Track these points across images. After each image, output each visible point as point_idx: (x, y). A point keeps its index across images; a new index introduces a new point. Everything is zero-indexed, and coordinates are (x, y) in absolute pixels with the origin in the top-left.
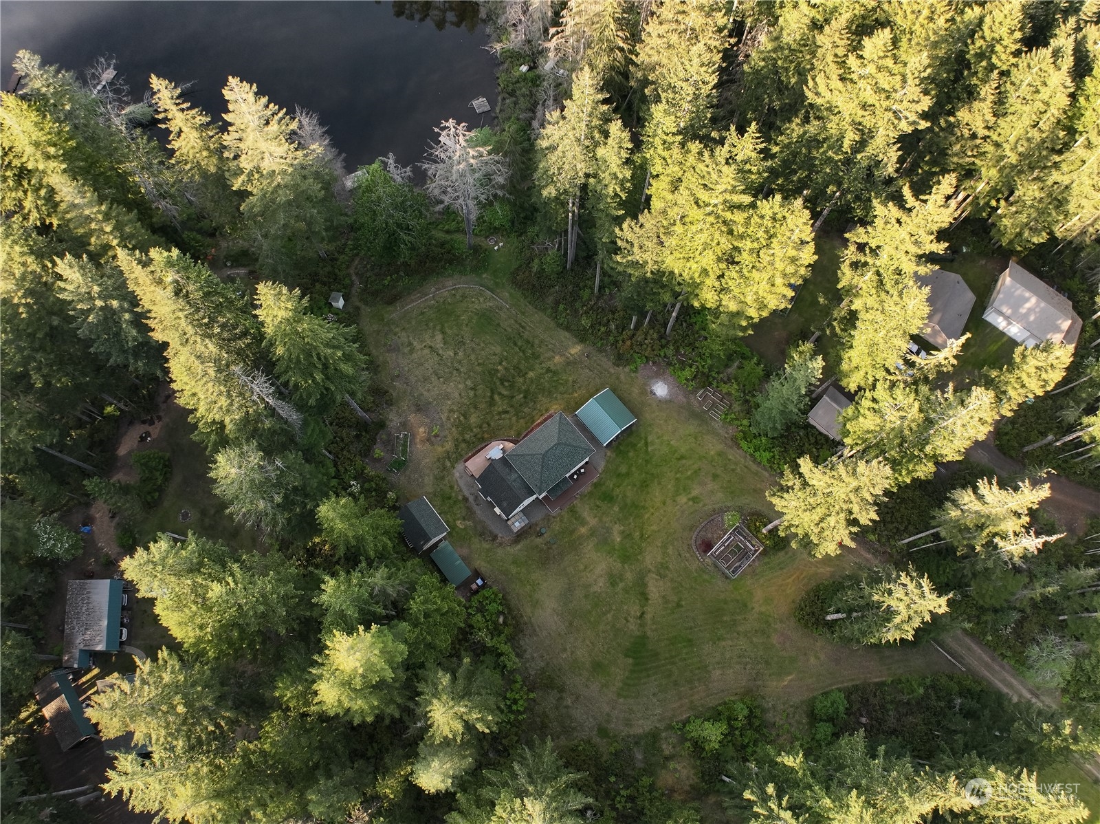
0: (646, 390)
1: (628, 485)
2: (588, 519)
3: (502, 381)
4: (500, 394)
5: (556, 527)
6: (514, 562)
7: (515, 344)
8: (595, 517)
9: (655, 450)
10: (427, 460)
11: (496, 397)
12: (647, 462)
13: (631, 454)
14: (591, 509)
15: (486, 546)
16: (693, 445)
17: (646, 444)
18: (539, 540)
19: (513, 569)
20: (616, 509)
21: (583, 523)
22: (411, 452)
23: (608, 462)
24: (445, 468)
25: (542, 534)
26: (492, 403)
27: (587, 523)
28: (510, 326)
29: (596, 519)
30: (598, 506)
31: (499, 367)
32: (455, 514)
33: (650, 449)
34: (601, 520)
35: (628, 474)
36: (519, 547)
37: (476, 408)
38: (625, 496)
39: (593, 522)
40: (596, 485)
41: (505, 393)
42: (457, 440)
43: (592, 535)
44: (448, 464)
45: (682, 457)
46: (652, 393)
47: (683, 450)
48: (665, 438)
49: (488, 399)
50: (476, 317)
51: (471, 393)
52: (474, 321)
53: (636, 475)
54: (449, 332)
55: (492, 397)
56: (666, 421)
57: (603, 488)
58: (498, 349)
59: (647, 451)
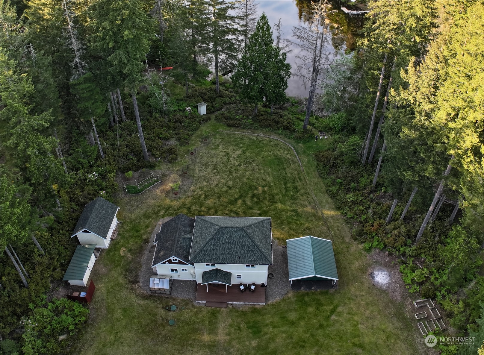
0: (366, 270)
1: (284, 332)
2: (220, 331)
3: (253, 196)
4: (244, 201)
5: (187, 314)
6: (125, 310)
7: (285, 184)
8: (228, 334)
9: (338, 321)
10: (153, 201)
11: (240, 202)
12: (321, 326)
13: (311, 309)
14: (231, 325)
15: (121, 280)
16: (380, 342)
17: (333, 312)
18: (162, 312)
19: (118, 314)
20: (254, 343)
21: (213, 331)
23: (284, 300)
24: (157, 213)
25: (170, 310)
26: (233, 202)
27: (216, 334)
28: (292, 174)
29: (228, 338)
30: (239, 328)
31: (260, 188)
32: (128, 243)
33: (333, 317)
34: (230, 342)
35: (292, 323)
36: (142, 302)
38: (273, 339)
39: (222, 337)
40: (254, 310)
41: (249, 203)
42: (185, 205)
43: (209, 347)
44: (162, 212)
45: (361, 346)
46: (372, 275)
47: (366, 340)
48: (356, 318)
50: (273, 157)
52: (270, 158)
53: (300, 330)
56: (367, 304)
57: (259, 318)
59: (328, 318)
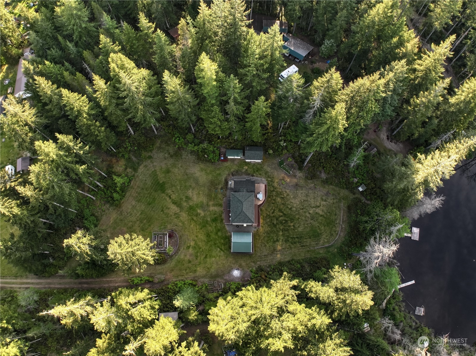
0: (241, 268)
1: (213, 230)
2: (213, 208)
3: (286, 221)
4: (282, 216)
5: (220, 196)
6: (220, 174)
7: (297, 238)
8: (212, 210)
9: (217, 250)
10: (276, 174)
11: (281, 214)
12: (215, 244)
13: (222, 241)
14: (216, 211)
15: (232, 170)
16: (207, 265)
17: (221, 249)
18: (220, 187)
19: (218, 172)
20: (209, 219)
21: (214, 205)
22: (283, 171)
23: (227, 231)
24: (269, 177)
25: (221, 189)
26: (280, 210)
27: (212, 206)
28: (306, 242)
29: (211, 210)
30: (215, 214)
31: (292, 224)
32: (250, 169)
33: (219, 249)
34: (209, 211)
35: (217, 233)
36: (223, 179)
37: (283, 204)
38: (210, 226)
39: (212, 208)
40: (222, 220)
41: (281, 218)
42: (276, 189)
43: (207, 204)
44: (269, 179)
45: (206, 257)
46: (238, 269)
47: (208, 260)
48: (218, 258)
49: (283, 210)
50: (319, 232)
51: (289, 207)
52: (318, 230)
53: (214, 236)
54: (320, 218)
55: (282, 212)
56: (223, 264)
57: (219, 221)
58: (300, 229)
59: (219, 247)
